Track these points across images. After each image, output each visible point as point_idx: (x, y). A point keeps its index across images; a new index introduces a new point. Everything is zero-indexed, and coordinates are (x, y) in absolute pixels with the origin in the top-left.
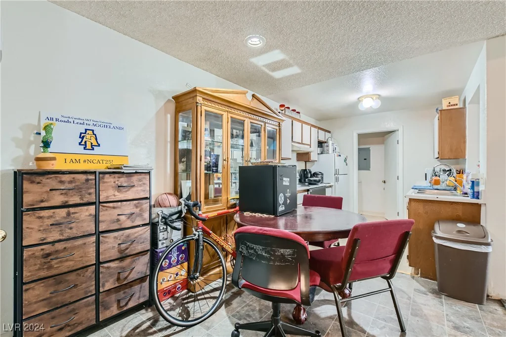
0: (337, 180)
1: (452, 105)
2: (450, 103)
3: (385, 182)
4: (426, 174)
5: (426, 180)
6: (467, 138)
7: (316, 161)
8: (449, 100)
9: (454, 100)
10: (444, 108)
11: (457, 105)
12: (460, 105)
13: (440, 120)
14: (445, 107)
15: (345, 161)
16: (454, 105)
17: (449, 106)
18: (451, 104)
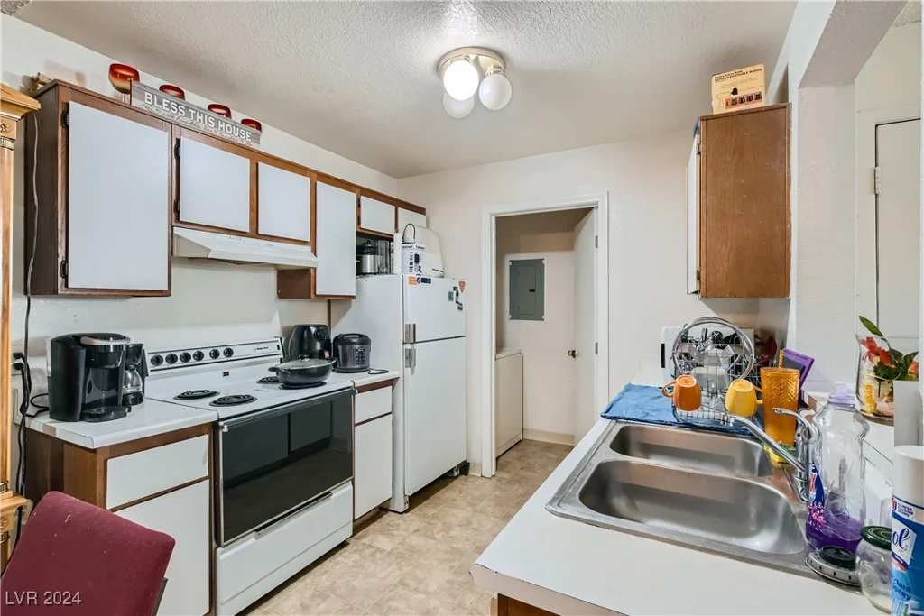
0: (410, 357)
1: (742, 101)
2: (735, 92)
3: (573, 354)
4: (663, 345)
5: (663, 366)
6: (794, 219)
7: (353, 297)
8: (732, 82)
9: (750, 81)
10: (716, 112)
11: (758, 97)
12: (768, 100)
13: (705, 154)
14: (719, 108)
15: (451, 298)
16: (750, 99)
17: (734, 102)
18: (740, 94)
